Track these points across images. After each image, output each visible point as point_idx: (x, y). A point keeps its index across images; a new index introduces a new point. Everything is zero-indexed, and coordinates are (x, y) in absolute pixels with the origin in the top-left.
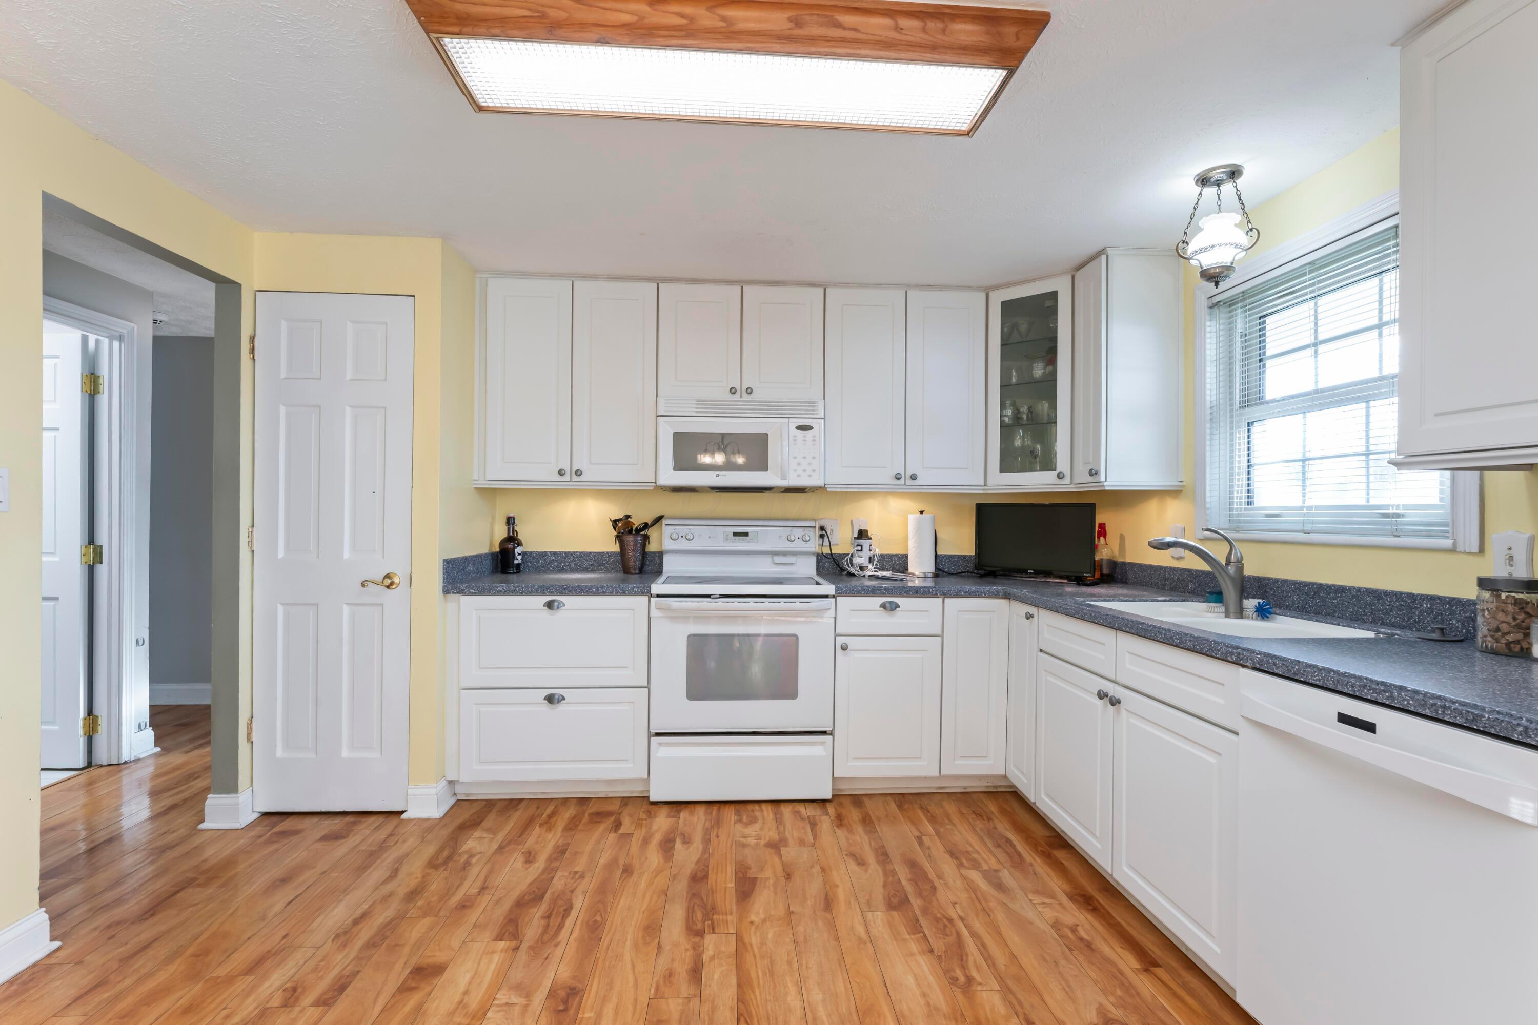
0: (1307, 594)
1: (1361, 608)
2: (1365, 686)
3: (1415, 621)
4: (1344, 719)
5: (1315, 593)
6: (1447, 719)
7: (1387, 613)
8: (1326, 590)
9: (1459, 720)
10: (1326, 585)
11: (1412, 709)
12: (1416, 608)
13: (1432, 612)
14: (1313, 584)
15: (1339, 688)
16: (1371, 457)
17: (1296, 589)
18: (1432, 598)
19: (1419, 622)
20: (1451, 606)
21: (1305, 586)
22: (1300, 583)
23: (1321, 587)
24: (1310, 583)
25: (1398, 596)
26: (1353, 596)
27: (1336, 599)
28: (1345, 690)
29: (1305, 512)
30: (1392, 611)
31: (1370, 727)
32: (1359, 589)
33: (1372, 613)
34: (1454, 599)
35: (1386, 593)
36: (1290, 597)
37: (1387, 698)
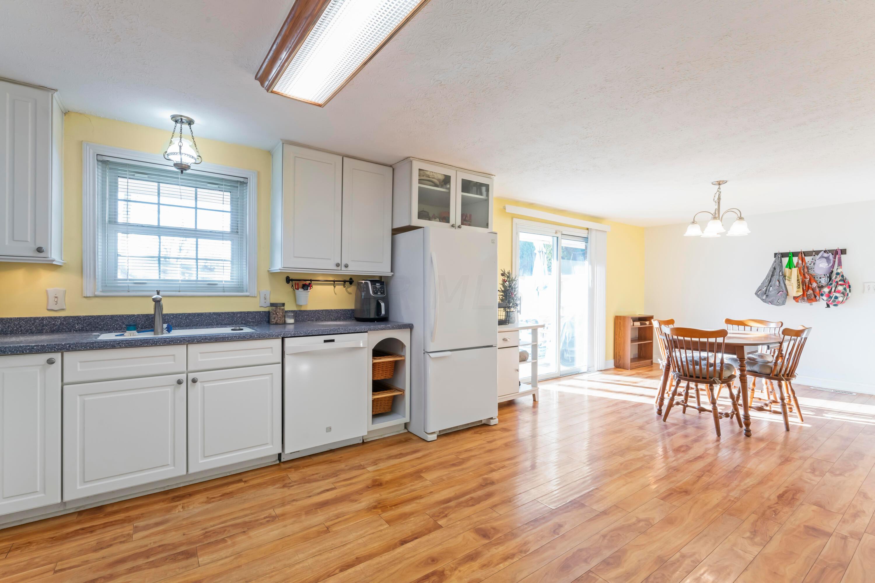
0: (181, 318)
1: (211, 320)
2: (331, 331)
3: (235, 321)
4: (325, 341)
5: (186, 318)
6: (350, 332)
7: (223, 320)
8: (193, 315)
9: (353, 332)
10: (192, 313)
11: (343, 332)
12: (235, 317)
13: (241, 317)
14: (185, 314)
15: (323, 334)
16: (199, 261)
17: (174, 317)
18: (241, 313)
19: (236, 321)
20: (248, 314)
21: (180, 315)
22: (176, 314)
23: (189, 314)
24: (183, 314)
25: (228, 313)
26: (207, 316)
27: (198, 318)
28: (325, 334)
29: (180, 282)
30: (225, 319)
31: (333, 341)
32: (210, 313)
33: (216, 322)
34: (248, 312)
35: (222, 313)
36: (170, 321)
37: (337, 332)
